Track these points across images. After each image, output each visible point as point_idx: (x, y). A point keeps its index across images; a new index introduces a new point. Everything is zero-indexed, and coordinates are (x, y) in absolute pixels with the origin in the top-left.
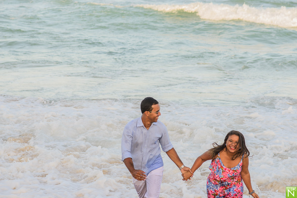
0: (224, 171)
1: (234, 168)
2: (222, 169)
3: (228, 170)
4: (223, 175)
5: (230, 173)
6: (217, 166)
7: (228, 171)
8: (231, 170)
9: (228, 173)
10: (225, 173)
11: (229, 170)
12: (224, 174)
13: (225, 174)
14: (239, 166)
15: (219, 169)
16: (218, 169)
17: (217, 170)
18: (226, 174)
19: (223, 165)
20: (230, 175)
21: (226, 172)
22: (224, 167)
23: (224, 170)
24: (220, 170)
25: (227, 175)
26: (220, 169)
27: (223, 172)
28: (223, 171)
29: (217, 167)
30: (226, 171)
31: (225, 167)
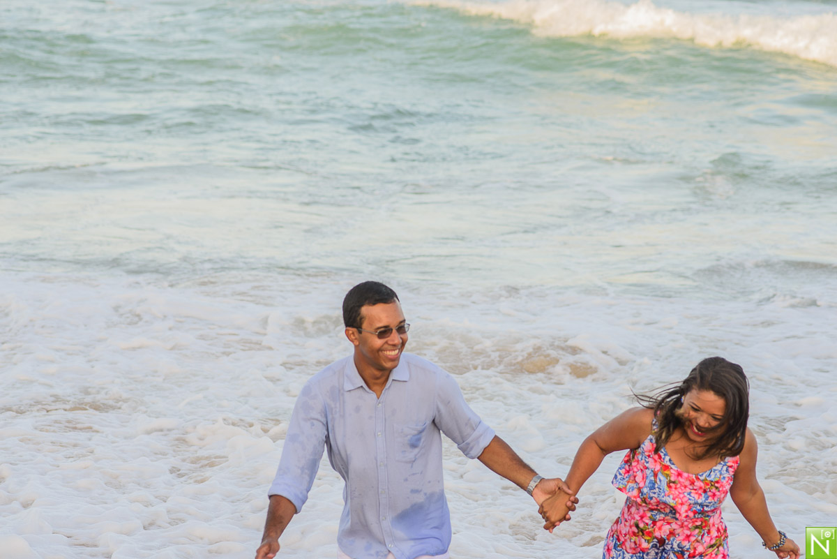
0: (674, 482)
1: (708, 472)
2: (667, 475)
3: (687, 478)
4: (671, 496)
5: (695, 488)
6: (646, 468)
7: (687, 483)
8: (698, 478)
9: (685, 487)
10: (676, 488)
11: (691, 479)
12: (673, 492)
13: (677, 493)
14: (725, 468)
15: (656, 475)
16: (652, 478)
17: (648, 481)
18: (680, 491)
19: (670, 460)
20: (692, 495)
21: (679, 485)
22: (672, 466)
23: (673, 479)
24: (660, 481)
25: (685, 496)
26: (660, 476)
27: (670, 487)
28: (670, 482)
29: (648, 472)
30: (680, 482)
31: (676, 469)
